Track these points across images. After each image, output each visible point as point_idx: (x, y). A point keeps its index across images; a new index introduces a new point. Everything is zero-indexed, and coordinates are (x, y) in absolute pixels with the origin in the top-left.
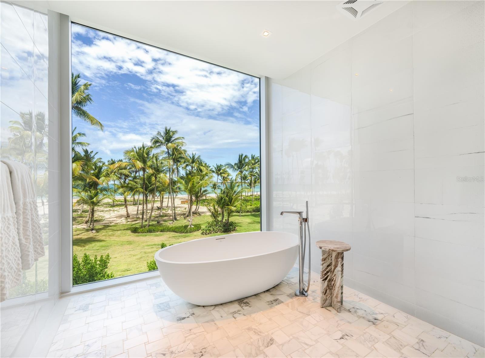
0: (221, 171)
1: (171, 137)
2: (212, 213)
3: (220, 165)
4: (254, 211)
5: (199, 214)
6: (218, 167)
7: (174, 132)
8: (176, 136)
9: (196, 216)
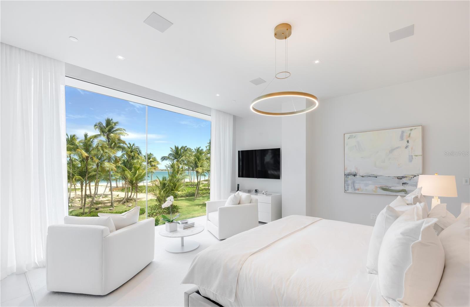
0: (151, 160)
1: (113, 128)
2: (158, 197)
3: (149, 154)
4: (187, 196)
5: (135, 200)
6: (148, 155)
7: (116, 124)
8: (117, 127)
9: (133, 202)
